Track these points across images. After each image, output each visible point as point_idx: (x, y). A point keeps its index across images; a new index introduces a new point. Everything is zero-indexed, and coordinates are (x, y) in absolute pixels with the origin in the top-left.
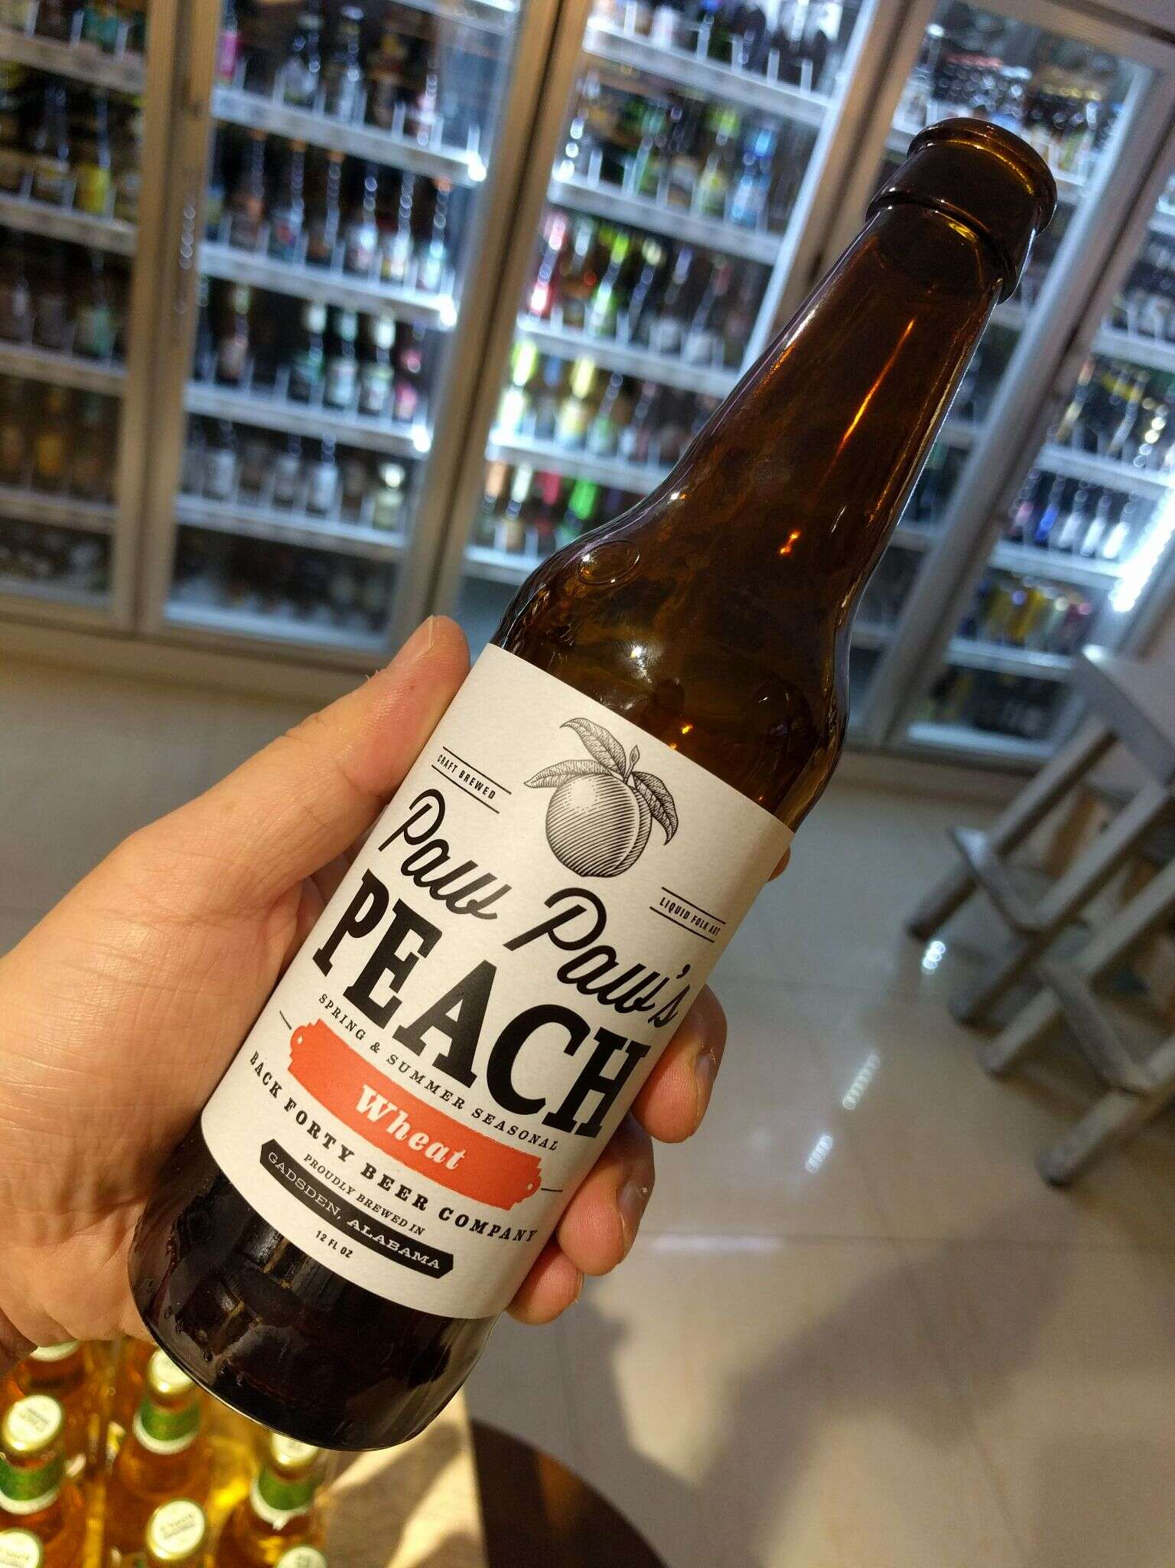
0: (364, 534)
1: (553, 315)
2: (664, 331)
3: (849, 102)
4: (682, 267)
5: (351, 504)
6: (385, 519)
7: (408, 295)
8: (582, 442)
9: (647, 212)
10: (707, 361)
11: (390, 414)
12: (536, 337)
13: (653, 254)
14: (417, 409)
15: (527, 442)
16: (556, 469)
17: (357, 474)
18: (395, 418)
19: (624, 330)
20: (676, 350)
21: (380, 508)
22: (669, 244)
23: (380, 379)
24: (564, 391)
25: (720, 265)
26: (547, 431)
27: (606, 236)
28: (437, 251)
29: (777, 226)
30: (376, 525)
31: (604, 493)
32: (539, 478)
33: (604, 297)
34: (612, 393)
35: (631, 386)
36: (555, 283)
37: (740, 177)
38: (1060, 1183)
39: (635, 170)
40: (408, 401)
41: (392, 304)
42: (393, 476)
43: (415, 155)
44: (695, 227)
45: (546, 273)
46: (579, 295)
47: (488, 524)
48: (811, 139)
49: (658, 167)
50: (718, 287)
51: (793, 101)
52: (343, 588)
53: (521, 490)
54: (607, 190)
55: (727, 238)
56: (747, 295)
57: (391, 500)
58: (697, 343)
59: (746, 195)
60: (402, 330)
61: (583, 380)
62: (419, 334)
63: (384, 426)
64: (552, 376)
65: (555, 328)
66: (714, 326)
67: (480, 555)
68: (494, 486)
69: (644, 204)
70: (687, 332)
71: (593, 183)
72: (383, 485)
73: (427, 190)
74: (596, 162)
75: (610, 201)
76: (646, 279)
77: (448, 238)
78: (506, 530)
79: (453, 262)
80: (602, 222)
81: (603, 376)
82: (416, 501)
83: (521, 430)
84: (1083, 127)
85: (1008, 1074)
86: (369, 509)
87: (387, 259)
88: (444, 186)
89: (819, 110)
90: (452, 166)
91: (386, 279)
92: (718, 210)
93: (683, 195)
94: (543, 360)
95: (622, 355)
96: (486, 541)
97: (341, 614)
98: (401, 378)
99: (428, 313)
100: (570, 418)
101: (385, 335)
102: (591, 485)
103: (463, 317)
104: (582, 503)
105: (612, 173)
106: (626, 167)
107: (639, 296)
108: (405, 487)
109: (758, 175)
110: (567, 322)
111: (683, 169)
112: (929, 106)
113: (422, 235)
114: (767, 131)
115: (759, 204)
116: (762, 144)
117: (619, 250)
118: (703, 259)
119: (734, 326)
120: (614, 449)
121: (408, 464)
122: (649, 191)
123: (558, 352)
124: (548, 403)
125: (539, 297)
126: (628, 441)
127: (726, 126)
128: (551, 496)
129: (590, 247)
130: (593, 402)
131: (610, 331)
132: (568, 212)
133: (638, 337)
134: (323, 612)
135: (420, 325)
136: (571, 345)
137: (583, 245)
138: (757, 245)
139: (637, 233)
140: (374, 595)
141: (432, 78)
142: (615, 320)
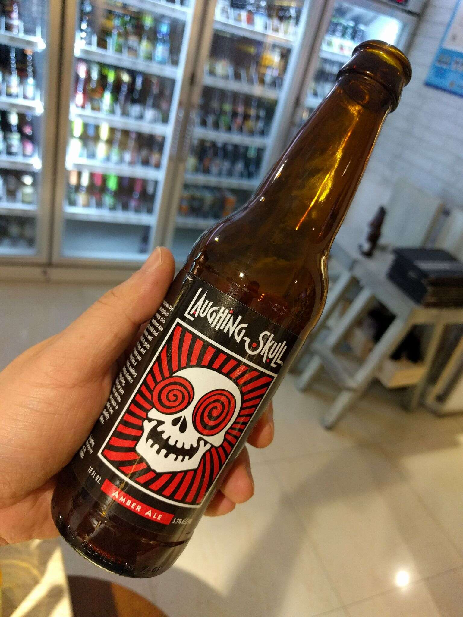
0: (18, 206)
1: (86, 106)
2: (135, 109)
3: (196, 9)
4: (139, 82)
5: (11, 194)
6: (28, 199)
7: (20, 101)
8: (108, 159)
9: (119, 60)
10: (154, 121)
11: (21, 153)
12: (80, 116)
13: (126, 78)
14: (34, 151)
15: (85, 161)
16: (99, 171)
17: (12, 180)
18: (24, 155)
19: (118, 110)
20: (141, 117)
21: (23, 195)
22: (133, 73)
23: (15, 139)
24: (97, 138)
25: (155, 81)
26: (92, 155)
27: (105, 71)
28: (31, 81)
29: (175, 63)
30: (23, 202)
31: (121, 180)
32: (92, 176)
33: (107, 97)
34: (118, 137)
35: (126, 133)
36: (85, 92)
37: (157, 43)
38: (330, 428)
39: (112, 42)
40: (29, 148)
41: (13, 105)
42: (28, 180)
43: (13, 39)
44: (141, 65)
45: (81, 88)
46: (97, 97)
47: (73, 196)
48: (184, 25)
49: (122, 40)
50: (155, 90)
51: (173, 10)
52: (14, 230)
53: (85, 181)
54: (101, 51)
55: (155, 69)
56: (167, 92)
57: (28, 190)
58: (150, 114)
59: (161, 51)
60: (22, 117)
61: (104, 134)
62: (29, 119)
63: (19, 159)
64: (91, 132)
65: (88, 111)
66: (156, 106)
67: (71, 210)
68: (73, 180)
69: (118, 56)
70: (144, 109)
71: (94, 48)
72: (24, 185)
73: (22, 55)
74: (95, 39)
75: (103, 56)
76: (124, 89)
77: (35, 75)
78: (81, 198)
79: (38, 86)
80: (102, 66)
81: (112, 130)
82: (39, 190)
83: (81, 156)
84: (290, 17)
86: (19, 195)
87: (8, 87)
88: (29, 52)
89: (184, 13)
90: (29, 43)
91: (9, 95)
92: (150, 57)
93: (133, 51)
94: (86, 126)
95: (119, 121)
96: (73, 203)
97: (15, 241)
98: (25, 138)
99: (29, 108)
100: (101, 149)
101: (14, 120)
102: (115, 176)
103: (47, 108)
104: (112, 184)
105: (102, 44)
106: (108, 41)
107: (122, 98)
108: (34, 185)
109: (164, 42)
110: (93, 109)
111: (132, 40)
112: (229, 11)
113: (22, 74)
114: (165, 23)
115: (167, 54)
116: (164, 28)
117: (111, 77)
118: (147, 78)
119: (164, 105)
120: (121, 160)
121: (33, 175)
122: (119, 50)
123: (92, 122)
124: (91, 143)
125: (79, 98)
126: (128, 157)
127: (148, 22)
128: (98, 182)
129: (98, 75)
130: (110, 142)
131: (112, 112)
132: (88, 62)
133: (125, 113)
134: (7, 241)
135: (29, 114)
136: (96, 118)
137: (95, 75)
138: (168, 71)
139: (117, 69)
140: (28, 232)
141: (15, 6)
142: (113, 107)
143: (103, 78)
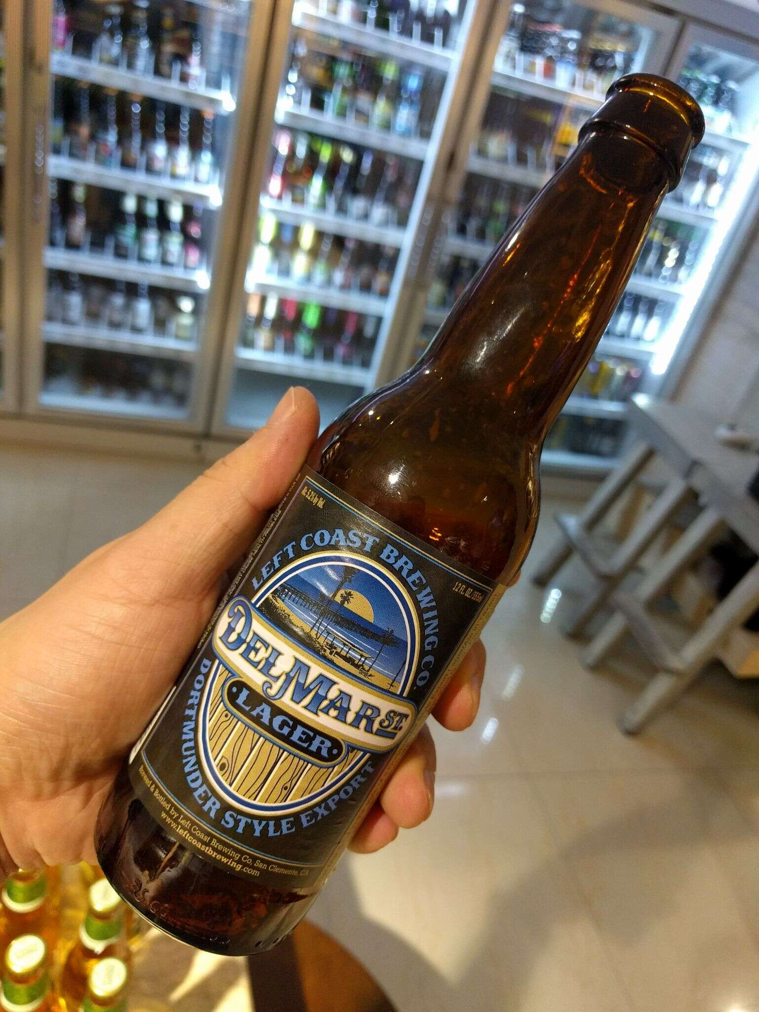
0: (168, 344)
1: (283, 196)
2: (357, 205)
3: (466, 55)
4: (367, 163)
5: (160, 324)
6: (183, 333)
7: (189, 187)
8: (309, 278)
9: (340, 128)
10: (385, 223)
11: (182, 265)
12: (275, 211)
13: (347, 156)
14: (200, 262)
15: (273, 280)
16: (293, 296)
17: (163, 304)
18: (186, 267)
19: (332, 204)
20: (366, 216)
21: (179, 326)
22: (359, 150)
23: (175, 242)
24: (295, 245)
25: (391, 162)
26: (285, 272)
27: (317, 145)
28: (207, 157)
29: (425, 134)
30: (177, 337)
31: (325, 311)
32: (282, 303)
33: (317, 184)
34: (327, 247)
35: (339, 241)
36: (285, 176)
37: (399, 104)
38: (633, 733)
39: (332, 101)
40: (194, 256)
41: (178, 192)
42: (186, 305)
43: (188, 95)
44: (374, 138)
45: (279, 168)
46: (300, 184)
47: (251, 333)
48: (443, 79)
49: (347, 99)
50: (390, 175)
51: (431, 55)
52: (158, 379)
53: (271, 311)
54: (314, 115)
55: (394, 143)
56: (409, 181)
57: (186, 321)
58: (379, 212)
59: (405, 116)
60: (188, 210)
61: (307, 239)
62: (198, 212)
63: (178, 273)
64: (287, 236)
65: (287, 205)
66: (390, 200)
67: (246, 354)
68: (253, 309)
69: (339, 123)
70: (372, 204)
71: (305, 110)
72: (179, 310)
73: (197, 117)
74: (307, 97)
75: (316, 122)
76: (344, 172)
77: (213, 149)
78: (263, 337)
79: (217, 164)
80: (314, 137)
81: (320, 235)
82: (203, 321)
83: (269, 271)
84: (614, 68)
85: (599, 667)
86: (172, 327)
87: (174, 164)
88: (209, 114)
89: (447, 60)
90: (213, 102)
91: (174, 176)
92: (387, 126)
93: (363, 116)
94: (280, 226)
95: (331, 221)
96: (248, 343)
97: (157, 396)
98: (189, 241)
99: (202, 198)
100: (300, 263)
101: (176, 213)
102: (316, 306)
103: (226, 199)
104: (311, 318)
105: (318, 103)
106: (326, 100)
107: (339, 184)
108: (195, 312)
109: (411, 103)
110: (294, 200)
111: (363, 100)
112: (517, 57)
113: (196, 147)
114: (416, 75)
115: (413, 121)
116: (413, 83)
117: (325, 153)
118: (380, 158)
119: (402, 200)
120: (329, 282)
121: (196, 297)
122: (342, 113)
123: (290, 221)
124: (285, 254)
125: (275, 184)
126: (339, 277)
127: (390, 72)
128: (290, 314)
129: (307, 152)
130: (314, 253)
131: (322, 206)
132: (292, 130)
133: (341, 209)
134: (146, 396)
135: (199, 206)
136: (298, 216)
137: (302, 151)
138: (414, 148)
139: (336, 142)
140: (178, 384)
141: (196, 46)
142: (324, 199)
143: (313, 155)
